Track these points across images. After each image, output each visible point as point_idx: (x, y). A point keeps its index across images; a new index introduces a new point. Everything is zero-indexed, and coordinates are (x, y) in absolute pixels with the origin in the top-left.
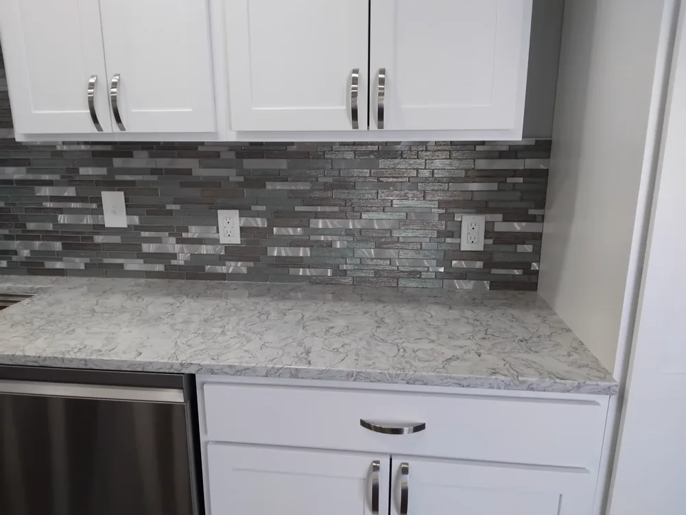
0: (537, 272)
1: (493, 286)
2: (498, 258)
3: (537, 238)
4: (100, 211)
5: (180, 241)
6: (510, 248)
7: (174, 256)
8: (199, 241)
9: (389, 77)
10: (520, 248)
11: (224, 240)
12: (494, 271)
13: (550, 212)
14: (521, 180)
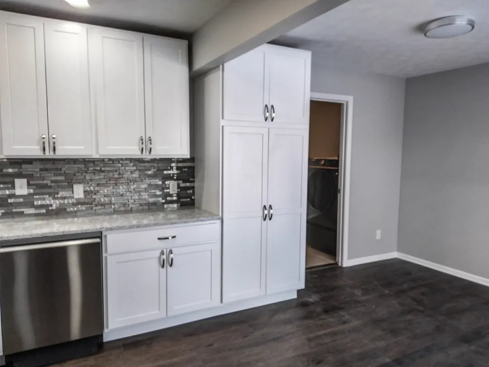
0: (194, 200)
1: (181, 205)
2: (181, 195)
3: (193, 188)
4: (13, 187)
5: (54, 198)
6: (185, 192)
7: (51, 205)
8: (64, 198)
9: (152, 138)
10: (188, 192)
11: (76, 196)
12: (182, 200)
13: (196, 180)
14: (186, 169)
